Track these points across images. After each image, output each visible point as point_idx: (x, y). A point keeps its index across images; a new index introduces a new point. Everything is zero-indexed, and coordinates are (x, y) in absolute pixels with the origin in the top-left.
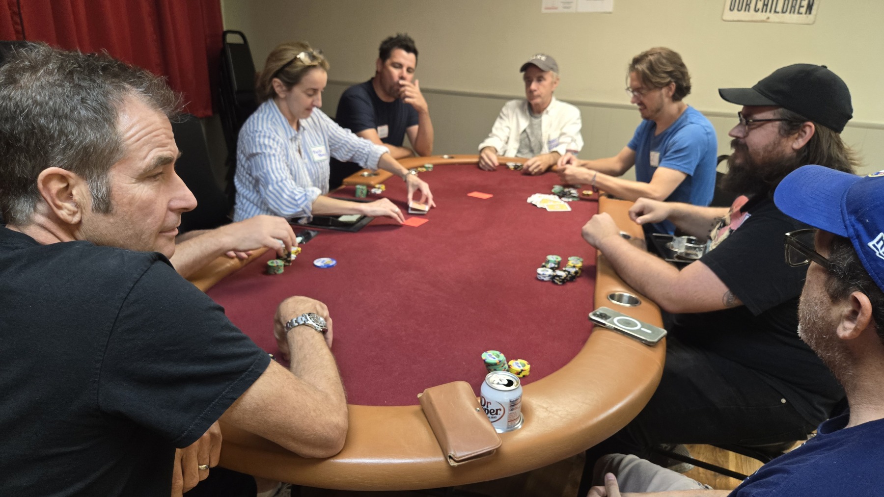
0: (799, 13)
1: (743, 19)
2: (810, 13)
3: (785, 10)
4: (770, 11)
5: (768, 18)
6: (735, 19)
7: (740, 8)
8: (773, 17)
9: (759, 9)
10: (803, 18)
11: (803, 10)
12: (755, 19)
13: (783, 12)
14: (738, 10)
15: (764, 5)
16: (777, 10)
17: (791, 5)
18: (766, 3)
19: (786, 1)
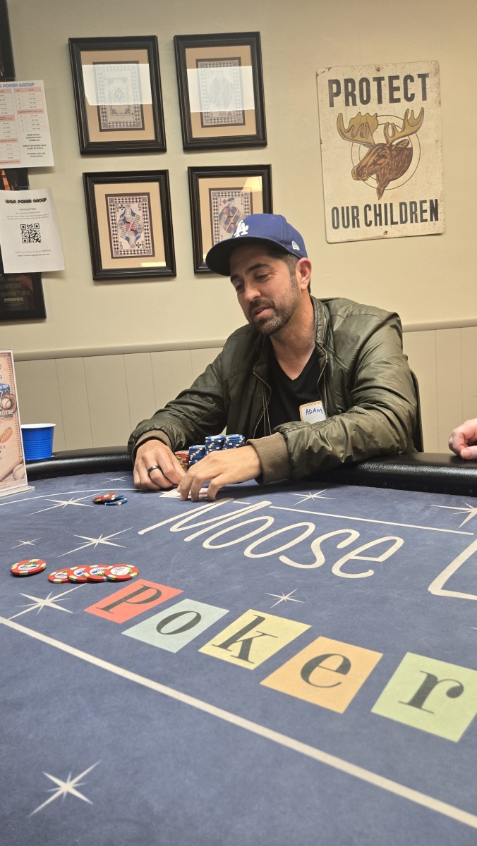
0: (422, 220)
1: (354, 238)
2: (437, 219)
3: (404, 220)
4: (386, 224)
5: (386, 232)
6: (344, 240)
7: (346, 225)
8: (393, 230)
9: (371, 222)
10: (430, 227)
11: (427, 216)
12: (370, 236)
13: (402, 222)
14: (344, 226)
15: (376, 215)
16: (394, 221)
17: (411, 212)
18: (378, 213)
19: (403, 206)
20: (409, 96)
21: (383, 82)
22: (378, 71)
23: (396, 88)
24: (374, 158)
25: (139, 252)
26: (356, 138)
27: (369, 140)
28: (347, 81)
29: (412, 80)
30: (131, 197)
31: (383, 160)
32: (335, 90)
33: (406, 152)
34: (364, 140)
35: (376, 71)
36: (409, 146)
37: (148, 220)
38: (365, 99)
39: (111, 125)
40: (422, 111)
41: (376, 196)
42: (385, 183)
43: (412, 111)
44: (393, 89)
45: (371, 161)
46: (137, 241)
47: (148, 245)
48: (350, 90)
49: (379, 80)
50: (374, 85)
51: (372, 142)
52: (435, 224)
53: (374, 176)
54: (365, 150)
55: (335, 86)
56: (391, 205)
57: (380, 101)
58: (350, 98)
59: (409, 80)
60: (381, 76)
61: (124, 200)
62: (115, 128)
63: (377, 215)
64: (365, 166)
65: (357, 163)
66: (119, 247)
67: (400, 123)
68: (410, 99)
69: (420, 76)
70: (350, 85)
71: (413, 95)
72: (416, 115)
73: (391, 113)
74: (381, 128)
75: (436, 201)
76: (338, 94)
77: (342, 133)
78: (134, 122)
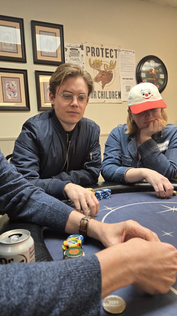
0: (116, 98)
1: (95, 102)
2: (120, 98)
3: (110, 97)
4: (105, 98)
5: (105, 101)
6: (91, 102)
7: (92, 97)
8: (107, 101)
9: (100, 97)
10: (118, 100)
12: (100, 102)
16: (107, 97)
17: (113, 95)
18: (102, 94)
19: (110, 93)
20: (112, 56)
21: (103, 50)
22: (102, 46)
23: (108, 53)
24: (101, 75)
25: (15, 100)
26: (95, 68)
27: (99, 69)
28: (92, 48)
30: (12, 79)
31: (103, 76)
32: (88, 50)
33: (111, 75)
34: (98, 69)
35: (101, 46)
36: (112, 73)
37: (19, 88)
38: (98, 55)
39: (4, 49)
40: (116, 62)
41: (102, 89)
42: (104, 84)
43: (113, 61)
44: (107, 53)
45: (100, 76)
46: (15, 96)
47: (19, 98)
48: (93, 51)
49: (102, 49)
50: (101, 51)
51: (100, 70)
52: (120, 100)
53: (101, 81)
54: (98, 72)
55: (88, 49)
56: (106, 92)
57: (103, 56)
58: (93, 54)
59: (111, 51)
60: (103, 48)
61: (9, 80)
62: (6, 51)
63: (102, 95)
64: (98, 78)
65: (95, 76)
66: (7, 98)
67: (109, 65)
68: (112, 57)
69: (115, 50)
70: (93, 49)
71: (113, 56)
72: (114, 63)
73: (106, 61)
74: (103, 66)
75: (120, 92)
76: (89, 52)
77: (91, 65)
78: (13, 50)
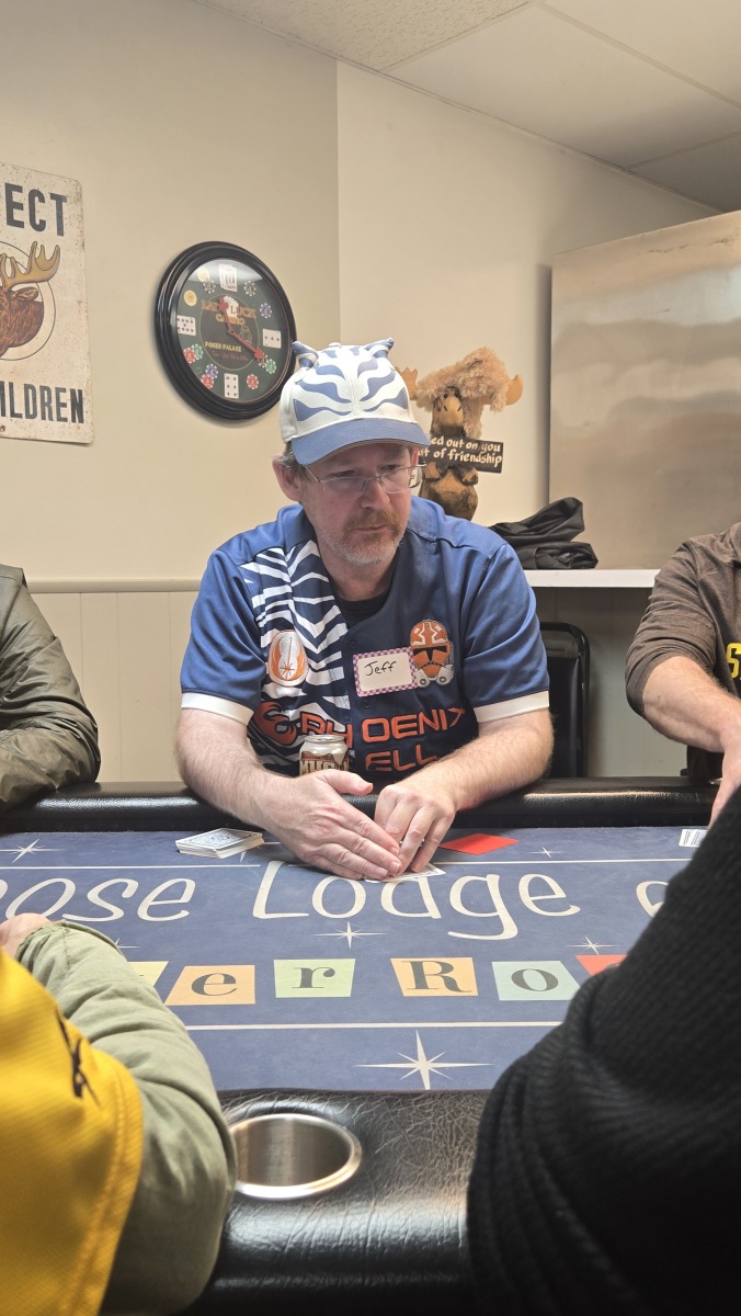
0: (59, 419)
2: (81, 421)
3: (31, 413)
4: (3, 415)
5: (3, 427)
10: (69, 431)
11: (67, 412)
13: (28, 416)
16: (16, 411)
19: (30, 391)
20: (38, 222)
23: (17, 204)
29: (42, 200)
33: (32, 307)
36: (38, 299)
40: (57, 251)
44: (11, 204)
52: (79, 428)
56: (11, 385)
59: (37, 199)
68: (40, 227)
69: (53, 196)
71: (43, 223)
72: (49, 255)
73: (10, 240)
75: (80, 392)
